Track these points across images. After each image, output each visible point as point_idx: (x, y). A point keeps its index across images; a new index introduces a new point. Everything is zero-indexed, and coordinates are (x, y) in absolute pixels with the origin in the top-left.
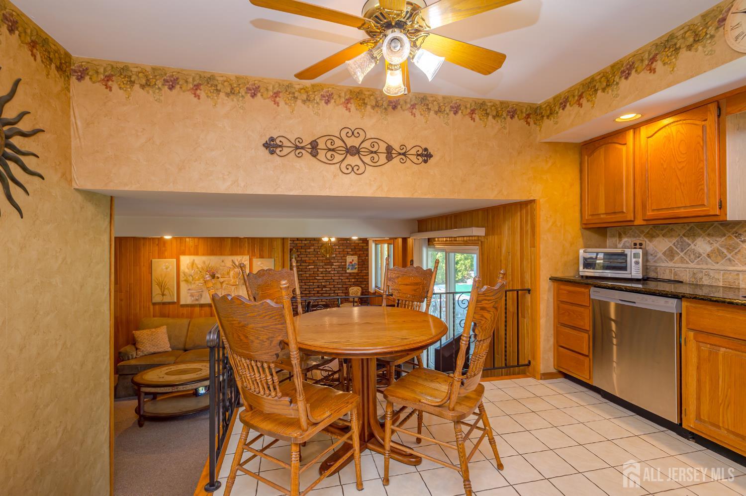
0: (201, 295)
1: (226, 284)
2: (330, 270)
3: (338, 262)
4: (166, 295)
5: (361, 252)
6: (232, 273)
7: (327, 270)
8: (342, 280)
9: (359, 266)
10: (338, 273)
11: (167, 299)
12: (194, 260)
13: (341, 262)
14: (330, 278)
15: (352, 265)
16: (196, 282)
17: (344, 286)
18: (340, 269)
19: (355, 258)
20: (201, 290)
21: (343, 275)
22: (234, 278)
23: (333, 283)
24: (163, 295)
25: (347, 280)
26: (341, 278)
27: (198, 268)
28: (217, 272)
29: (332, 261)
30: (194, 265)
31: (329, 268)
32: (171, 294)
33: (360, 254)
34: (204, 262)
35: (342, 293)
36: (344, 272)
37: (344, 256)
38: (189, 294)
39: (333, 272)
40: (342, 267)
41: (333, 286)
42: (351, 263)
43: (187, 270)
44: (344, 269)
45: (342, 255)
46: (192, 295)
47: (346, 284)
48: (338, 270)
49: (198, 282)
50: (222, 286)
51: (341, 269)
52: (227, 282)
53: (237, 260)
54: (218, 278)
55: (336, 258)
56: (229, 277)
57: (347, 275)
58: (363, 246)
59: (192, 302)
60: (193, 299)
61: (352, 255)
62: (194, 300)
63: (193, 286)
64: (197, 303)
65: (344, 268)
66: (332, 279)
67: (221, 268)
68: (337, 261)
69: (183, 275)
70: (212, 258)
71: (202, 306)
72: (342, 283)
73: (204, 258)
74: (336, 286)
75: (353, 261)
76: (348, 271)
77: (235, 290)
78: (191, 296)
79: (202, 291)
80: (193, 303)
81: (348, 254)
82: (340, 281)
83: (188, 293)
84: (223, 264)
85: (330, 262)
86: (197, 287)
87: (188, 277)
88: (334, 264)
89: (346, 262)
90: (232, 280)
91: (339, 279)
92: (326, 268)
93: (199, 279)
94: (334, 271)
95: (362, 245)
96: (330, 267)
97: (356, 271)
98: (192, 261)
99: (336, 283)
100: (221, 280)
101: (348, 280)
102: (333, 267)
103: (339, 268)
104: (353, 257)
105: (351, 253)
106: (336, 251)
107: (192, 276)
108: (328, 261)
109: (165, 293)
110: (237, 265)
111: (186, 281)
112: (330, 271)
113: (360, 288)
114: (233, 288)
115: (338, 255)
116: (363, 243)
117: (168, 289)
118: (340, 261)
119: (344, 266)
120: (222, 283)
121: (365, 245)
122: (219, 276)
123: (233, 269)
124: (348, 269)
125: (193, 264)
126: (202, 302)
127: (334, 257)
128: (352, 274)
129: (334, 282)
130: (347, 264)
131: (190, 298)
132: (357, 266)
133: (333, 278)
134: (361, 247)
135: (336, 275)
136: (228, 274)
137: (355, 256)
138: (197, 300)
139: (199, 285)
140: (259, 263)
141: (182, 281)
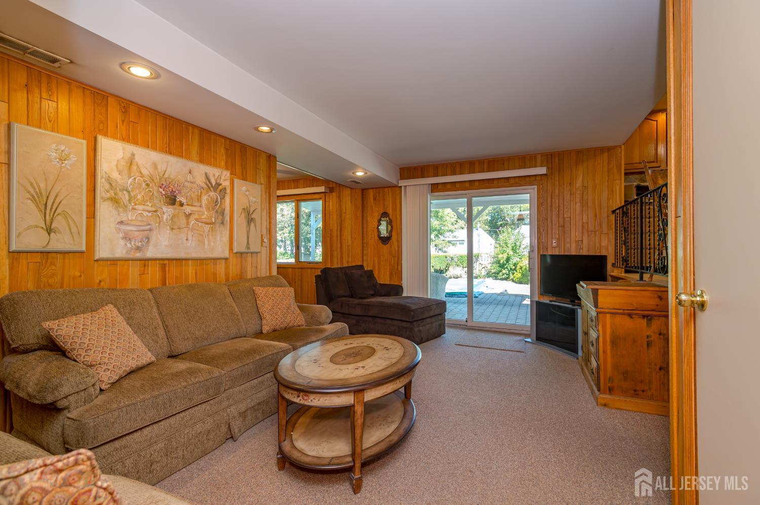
0: (148, 238)
1: (196, 220)
4: (60, 232)
6: (205, 199)
11: (62, 242)
12: (133, 155)
16: (136, 207)
20: (149, 227)
22: (208, 209)
24: (49, 231)
27: (142, 175)
28: (180, 192)
30: (134, 168)
32: (74, 230)
34: (155, 166)
38: (121, 235)
43: (115, 175)
46: (127, 238)
49: (141, 207)
50: (188, 224)
52: (196, 216)
53: (214, 176)
54: (182, 205)
56: (200, 206)
59: (127, 253)
60: (129, 245)
62: (131, 248)
63: (131, 216)
64: (138, 255)
67: (186, 184)
69: (107, 186)
70: (172, 159)
71: (145, 262)
73: (155, 156)
77: (210, 233)
78: (125, 238)
79: (150, 230)
80: (131, 256)
83: (119, 230)
84: (189, 177)
86: (140, 218)
87: (120, 194)
90: (206, 213)
93: (143, 203)
98: (128, 155)
100: (188, 209)
107: (129, 192)
109: (54, 226)
110: (214, 184)
111: (115, 201)
114: (207, 227)
117: (65, 214)
120: (188, 216)
122: (184, 201)
123: (207, 192)
125: (131, 162)
126: (150, 253)
131: (122, 242)
136: (199, 198)
138: (138, 249)
139: (145, 214)
140: (244, 188)
141: (104, 200)
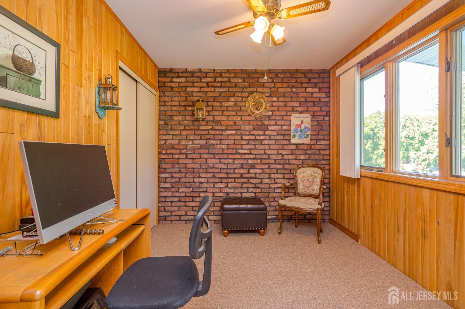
2: (262, 137)
3: (276, 125)
5: (316, 109)
7: (258, 138)
8: (283, 155)
9: (314, 133)
10: (276, 144)
13: (282, 125)
14: (263, 152)
15: (301, 131)
17: (287, 167)
18: (279, 137)
19: (306, 119)
21: (285, 147)
23: (266, 161)
25: (291, 157)
26: (280, 152)
29: (266, 123)
31: (260, 135)
33: (314, 112)
35: (284, 178)
36: (285, 142)
37: (286, 115)
39: (267, 142)
40: (283, 133)
41: (267, 166)
42: (299, 126)
44: (286, 137)
45: (284, 113)
47: (289, 164)
48: (275, 138)
51: (282, 137)
55: (272, 118)
57: (293, 147)
58: (319, 98)
61: (301, 112)
65: (287, 135)
66: (265, 153)
68: (274, 123)
72: (282, 162)
74: (272, 166)
75: (302, 122)
76: (293, 141)
81: (293, 111)
82: (280, 157)
85: (263, 124)
88: (270, 128)
89: (290, 125)
91: (278, 154)
92: (256, 135)
94: (270, 139)
95: (319, 95)
96: (262, 132)
97: (307, 141)
99: (273, 161)
101: (294, 157)
102: (267, 133)
103: (278, 135)
104: (302, 115)
105: (299, 109)
106: (272, 106)
108: (259, 123)
112: (262, 140)
113: (319, 171)
115: (277, 113)
116: (320, 92)
118: (281, 123)
119: (287, 133)
121: (324, 95)
124: (294, 136)
127: (269, 117)
128: (301, 147)
129: (269, 158)
130: (293, 128)
132: (309, 133)
133: (267, 152)
134: (317, 100)
135: (272, 147)
137: (305, 115)
